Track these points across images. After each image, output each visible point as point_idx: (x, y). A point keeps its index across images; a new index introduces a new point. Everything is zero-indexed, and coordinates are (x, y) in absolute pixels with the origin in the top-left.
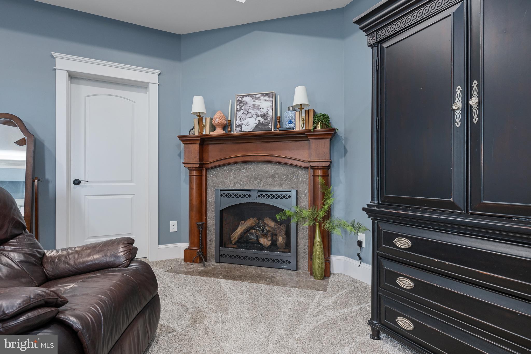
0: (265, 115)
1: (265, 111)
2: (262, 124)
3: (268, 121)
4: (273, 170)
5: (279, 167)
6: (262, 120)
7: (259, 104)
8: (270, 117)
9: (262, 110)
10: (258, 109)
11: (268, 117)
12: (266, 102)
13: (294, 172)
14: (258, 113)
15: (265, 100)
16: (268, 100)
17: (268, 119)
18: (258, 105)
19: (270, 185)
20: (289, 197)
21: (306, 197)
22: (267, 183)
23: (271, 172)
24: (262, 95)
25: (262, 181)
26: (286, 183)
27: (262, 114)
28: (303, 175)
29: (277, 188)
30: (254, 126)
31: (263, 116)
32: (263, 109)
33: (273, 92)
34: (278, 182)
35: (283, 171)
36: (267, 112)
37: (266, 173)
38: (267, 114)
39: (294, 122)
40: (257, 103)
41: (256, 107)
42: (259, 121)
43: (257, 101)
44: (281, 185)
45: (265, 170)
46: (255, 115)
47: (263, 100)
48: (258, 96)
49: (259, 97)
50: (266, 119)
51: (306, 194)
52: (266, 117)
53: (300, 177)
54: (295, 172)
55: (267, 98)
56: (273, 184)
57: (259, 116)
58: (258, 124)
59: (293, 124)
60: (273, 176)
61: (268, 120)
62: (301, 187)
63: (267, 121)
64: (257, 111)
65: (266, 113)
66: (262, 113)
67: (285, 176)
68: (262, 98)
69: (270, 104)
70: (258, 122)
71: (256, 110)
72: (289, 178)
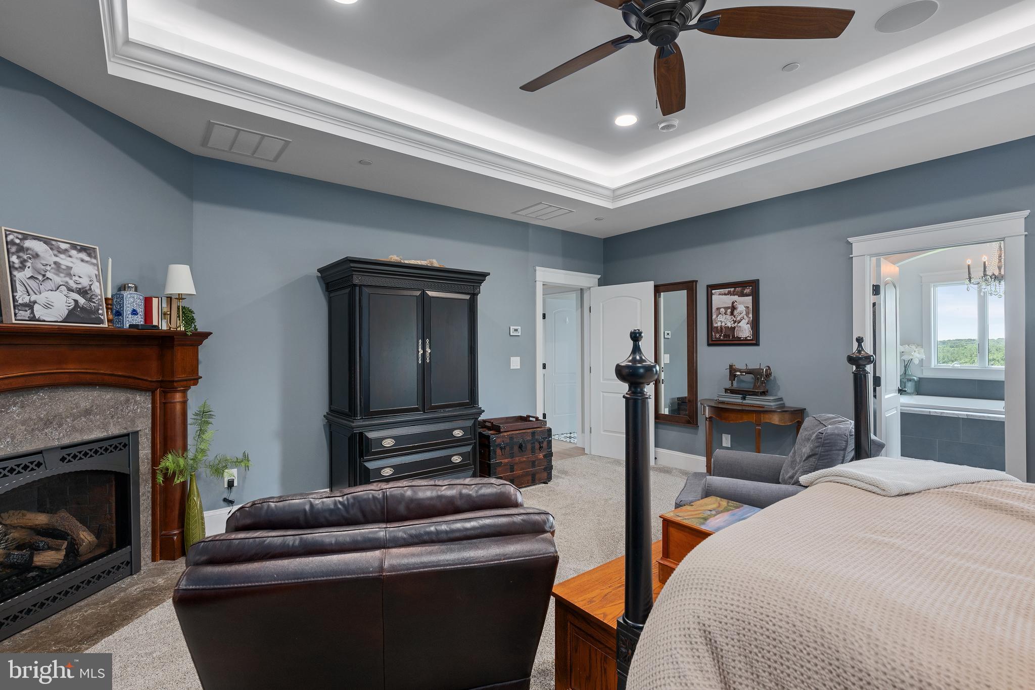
0: (86, 290)
1: (85, 282)
2: (83, 309)
3: (95, 305)
4: (89, 400)
5: (101, 394)
6: (82, 301)
7: (70, 265)
8: (97, 296)
9: (77, 278)
10: (70, 275)
11: (93, 297)
12: (83, 264)
13: (127, 401)
14: (72, 285)
15: (82, 260)
16: (87, 262)
17: (94, 300)
18: (67, 266)
19: (81, 431)
20: (125, 446)
21: (148, 440)
22: (74, 429)
23: (84, 404)
24: (74, 247)
25: (65, 426)
26: (113, 422)
27: (80, 289)
28: (142, 404)
29: (95, 436)
30: (67, 312)
31: (83, 292)
32: (80, 277)
33: (95, 247)
34: (99, 423)
35: (108, 400)
36: (90, 286)
37: (74, 409)
38: (90, 289)
39: (141, 313)
40: (64, 261)
41: (64, 269)
42: (76, 301)
43: (62, 256)
44: (105, 426)
45: (70, 403)
46: (63, 288)
47: (77, 258)
48: (63, 246)
49: (66, 250)
50: (90, 300)
51: (147, 434)
52: (89, 296)
53: (138, 408)
54: (129, 400)
55: (83, 256)
56: (88, 429)
57: (73, 291)
58: (74, 307)
59: (139, 316)
60: (87, 412)
61: (94, 302)
62: (139, 425)
63: (92, 304)
64: (67, 279)
65: (88, 288)
66: (80, 286)
67: (113, 410)
68: (73, 253)
69: (93, 271)
70: (73, 303)
71: (65, 277)
72: (120, 412)
